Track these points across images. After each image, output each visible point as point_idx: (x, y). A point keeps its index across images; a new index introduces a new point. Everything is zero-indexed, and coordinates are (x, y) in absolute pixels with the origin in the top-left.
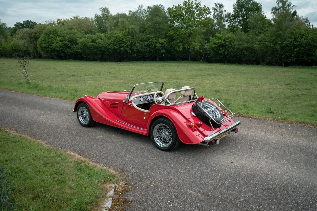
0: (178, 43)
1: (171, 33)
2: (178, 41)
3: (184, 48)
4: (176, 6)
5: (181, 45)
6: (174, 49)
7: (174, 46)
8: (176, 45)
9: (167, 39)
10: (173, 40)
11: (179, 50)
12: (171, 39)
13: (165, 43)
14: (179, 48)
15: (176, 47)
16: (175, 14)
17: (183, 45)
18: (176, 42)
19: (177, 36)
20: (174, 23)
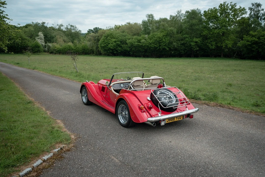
0: (211, 41)
1: (205, 33)
2: (212, 40)
3: (217, 46)
4: (212, 9)
5: (214, 43)
6: (208, 47)
7: (208, 44)
8: (209, 44)
9: (201, 38)
10: (207, 39)
11: (212, 48)
12: (205, 38)
13: (199, 42)
14: (212, 46)
15: (210, 45)
16: (210, 16)
17: (216, 43)
18: (209, 41)
19: (210, 35)
20: (209, 24)
